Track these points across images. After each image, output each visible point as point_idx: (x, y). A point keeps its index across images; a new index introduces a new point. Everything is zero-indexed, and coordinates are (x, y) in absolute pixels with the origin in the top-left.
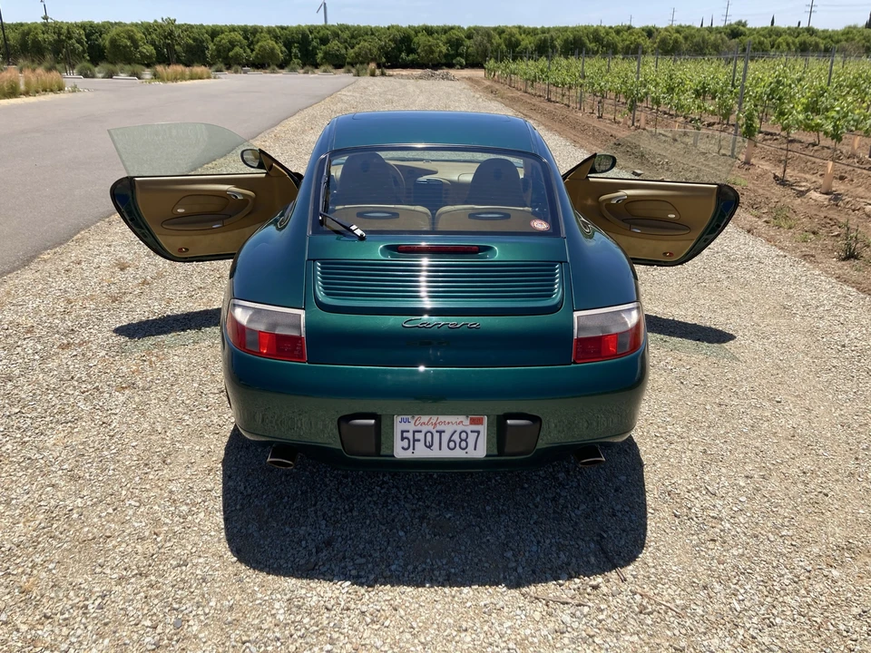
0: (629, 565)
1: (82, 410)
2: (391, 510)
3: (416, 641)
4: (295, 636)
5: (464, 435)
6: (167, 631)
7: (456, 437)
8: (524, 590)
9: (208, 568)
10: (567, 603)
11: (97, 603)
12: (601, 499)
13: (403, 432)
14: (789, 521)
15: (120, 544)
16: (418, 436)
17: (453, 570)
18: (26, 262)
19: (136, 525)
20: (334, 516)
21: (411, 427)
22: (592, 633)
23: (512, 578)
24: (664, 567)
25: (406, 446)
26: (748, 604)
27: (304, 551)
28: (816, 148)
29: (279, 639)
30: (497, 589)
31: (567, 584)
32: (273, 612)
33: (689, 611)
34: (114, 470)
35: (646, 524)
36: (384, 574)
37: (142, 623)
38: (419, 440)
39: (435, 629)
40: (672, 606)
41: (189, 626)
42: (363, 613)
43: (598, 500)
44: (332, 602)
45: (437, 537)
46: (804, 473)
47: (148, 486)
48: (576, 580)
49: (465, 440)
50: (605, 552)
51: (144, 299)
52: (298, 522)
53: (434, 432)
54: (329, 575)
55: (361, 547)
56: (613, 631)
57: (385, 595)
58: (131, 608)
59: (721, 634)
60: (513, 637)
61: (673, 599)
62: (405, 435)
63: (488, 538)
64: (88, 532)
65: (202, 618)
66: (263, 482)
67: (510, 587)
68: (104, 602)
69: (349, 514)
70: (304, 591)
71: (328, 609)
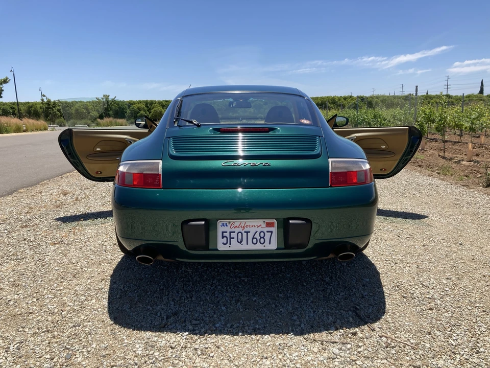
0: (376, 322)
1: (28, 254)
2: (217, 297)
3: (232, 364)
4: (148, 362)
5: (262, 234)
6: (60, 360)
7: (257, 236)
8: (305, 336)
9: (93, 327)
10: (336, 342)
11: (16, 346)
12: (354, 290)
13: (223, 232)
14: (479, 299)
15: (37, 316)
16: (233, 235)
17: (257, 326)
18: (10, 193)
19: (50, 307)
20: (180, 300)
21: (228, 229)
22: (354, 359)
23: (297, 330)
24: (400, 323)
25: (225, 242)
26: (461, 342)
27: (158, 318)
28: (460, 144)
29: (136, 364)
30: (287, 336)
31: (335, 332)
32: (134, 350)
33: (420, 346)
34: (41, 281)
35: (385, 301)
36: (211, 329)
37: (44, 357)
38: (233, 238)
39: (245, 358)
40: (408, 343)
41: (75, 358)
42: (196, 349)
43: (352, 290)
44: (175, 344)
45: (247, 310)
46: (484, 276)
47: (61, 288)
48: (341, 330)
49: (263, 238)
50: (359, 316)
51: (75, 206)
52: (156, 304)
53: (243, 232)
54: (174, 330)
55: (197, 315)
56: (369, 358)
57: (212, 340)
58: (38, 349)
59: (444, 358)
60: (299, 361)
61: (408, 340)
62: (225, 234)
63: (281, 310)
64: (18, 311)
65: (85, 353)
66: (135, 285)
67: (296, 334)
68: (21, 345)
69: (190, 299)
70: (156, 338)
71: (172, 348)
